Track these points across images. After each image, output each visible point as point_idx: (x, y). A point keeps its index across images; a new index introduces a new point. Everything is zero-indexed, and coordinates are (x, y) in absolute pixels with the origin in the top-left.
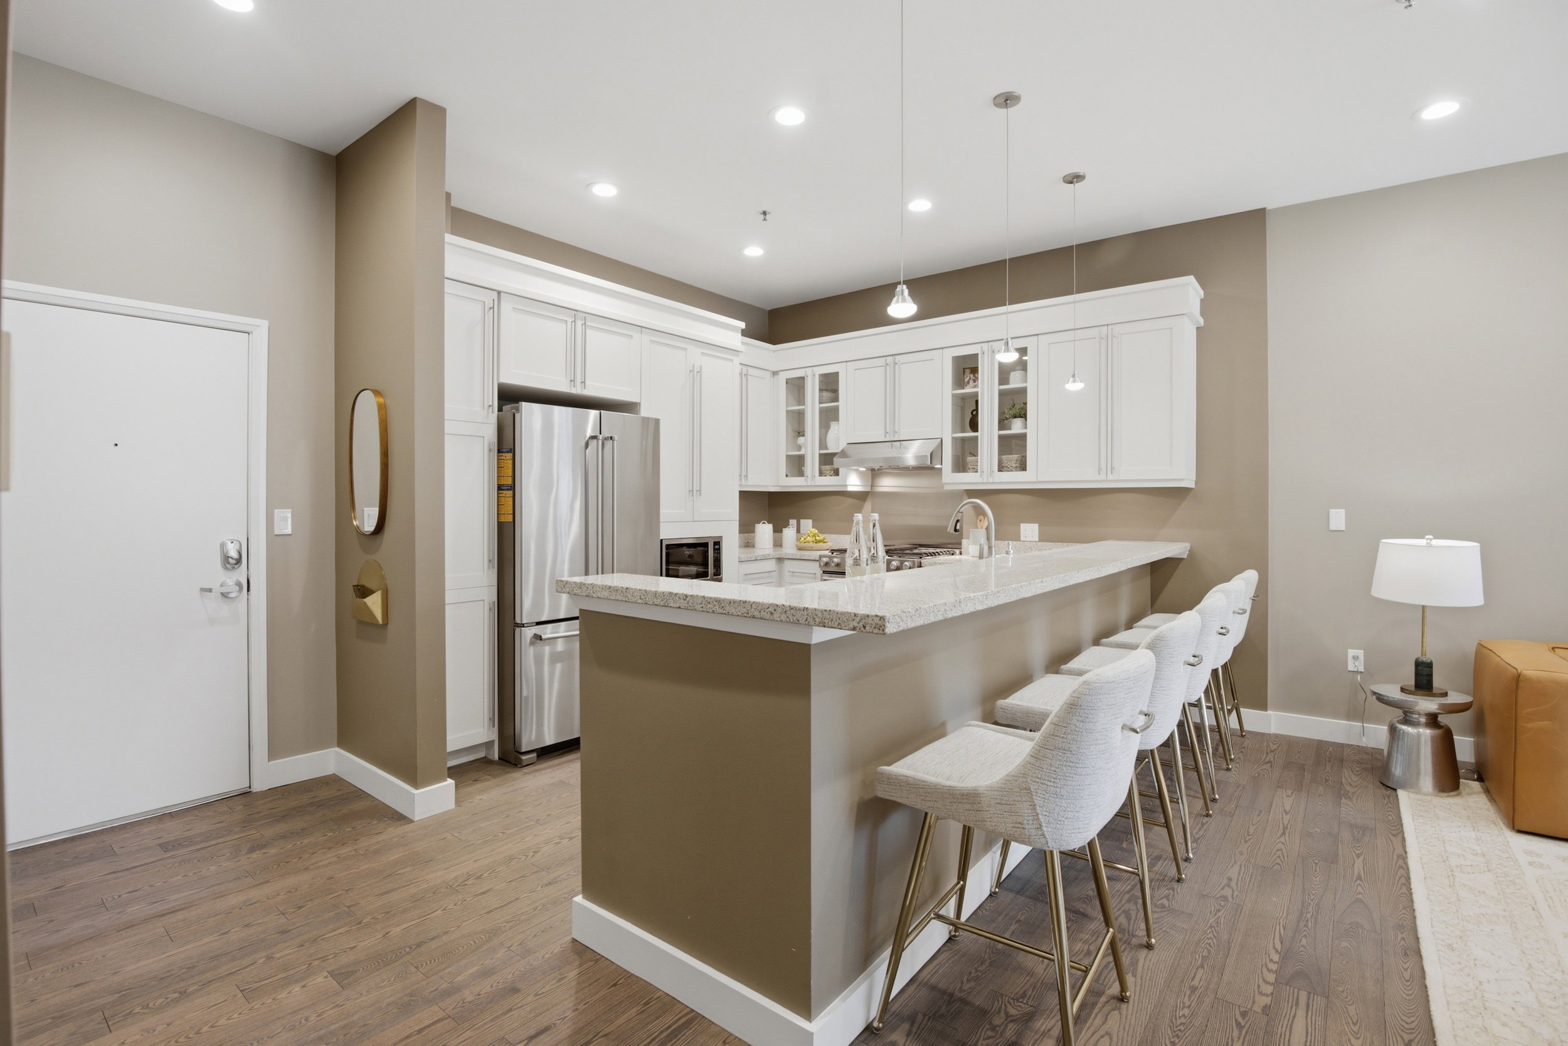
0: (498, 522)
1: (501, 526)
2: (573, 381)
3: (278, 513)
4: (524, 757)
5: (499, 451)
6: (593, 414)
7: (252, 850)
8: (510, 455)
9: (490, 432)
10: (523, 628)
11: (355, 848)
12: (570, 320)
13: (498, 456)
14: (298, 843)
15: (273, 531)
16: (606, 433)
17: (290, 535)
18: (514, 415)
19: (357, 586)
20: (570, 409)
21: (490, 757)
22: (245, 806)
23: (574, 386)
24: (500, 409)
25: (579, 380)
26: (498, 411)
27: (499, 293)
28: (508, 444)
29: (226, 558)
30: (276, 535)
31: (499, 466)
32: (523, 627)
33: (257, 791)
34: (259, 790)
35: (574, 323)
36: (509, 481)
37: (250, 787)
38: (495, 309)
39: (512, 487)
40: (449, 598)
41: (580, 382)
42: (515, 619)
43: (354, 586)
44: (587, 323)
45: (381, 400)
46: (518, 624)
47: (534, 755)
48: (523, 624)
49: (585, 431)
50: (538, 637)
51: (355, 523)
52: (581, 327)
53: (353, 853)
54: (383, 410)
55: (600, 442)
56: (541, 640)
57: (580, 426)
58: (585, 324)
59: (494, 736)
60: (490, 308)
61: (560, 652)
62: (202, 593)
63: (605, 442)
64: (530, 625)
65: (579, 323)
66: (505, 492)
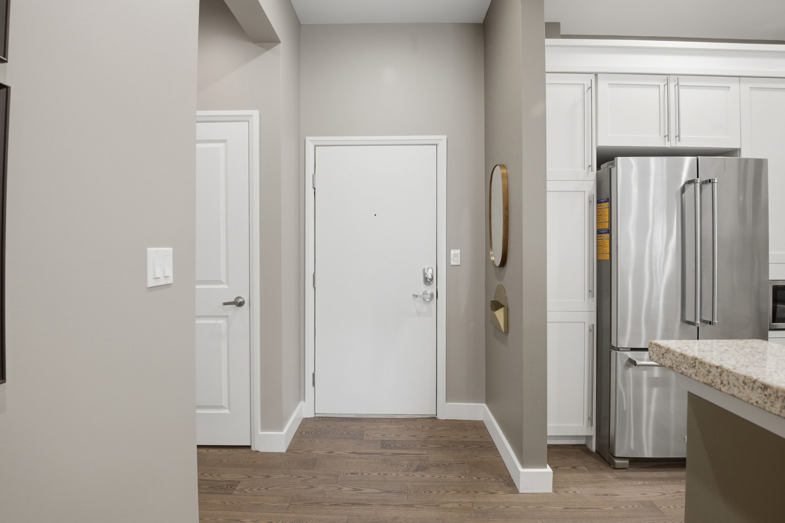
0: (597, 260)
1: (599, 262)
2: (668, 136)
3: (453, 252)
4: (617, 461)
5: (599, 202)
6: (688, 161)
7: (417, 470)
8: (607, 204)
9: (590, 187)
10: (618, 352)
11: (473, 501)
12: (662, 84)
13: (597, 206)
14: (443, 476)
15: (450, 263)
16: (703, 177)
17: (459, 265)
18: (610, 169)
19: (494, 301)
20: (665, 158)
21: (589, 446)
22: (431, 428)
23: (668, 141)
24: (598, 168)
25: (673, 134)
26: (597, 170)
27: (596, 75)
28: (605, 196)
29: (426, 279)
30: (452, 265)
31: (598, 215)
32: (619, 350)
33: (440, 419)
34: (441, 418)
35: (666, 86)
36: (607, 226)
37: (436, 415)
38: (593, 88)
39: (609, 231)
40: (550, 317)
41: (674, 136)
42: (611, 342)
43: (492, 301)
44: (681, 84)
45: (505, 171)
46: (614, 347)
47: (627, 462)
48: (619, 348)
49: (680, 177)
50: (632, 362)
51: (491, 258)
52: (674, 87)
53: (470, 505)
54: (505, 177)
55: (698, 185)
56: (636, 365)
57: (675, 173)
58: (678, 84)
59: (592, 432)
60: (589, 88)
61: (657, 378)
62: (414, 297)
63: (704, 186)
64: (626, 349)
65: (672, 85)
66: (603, 235)
